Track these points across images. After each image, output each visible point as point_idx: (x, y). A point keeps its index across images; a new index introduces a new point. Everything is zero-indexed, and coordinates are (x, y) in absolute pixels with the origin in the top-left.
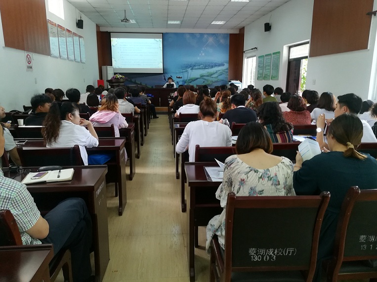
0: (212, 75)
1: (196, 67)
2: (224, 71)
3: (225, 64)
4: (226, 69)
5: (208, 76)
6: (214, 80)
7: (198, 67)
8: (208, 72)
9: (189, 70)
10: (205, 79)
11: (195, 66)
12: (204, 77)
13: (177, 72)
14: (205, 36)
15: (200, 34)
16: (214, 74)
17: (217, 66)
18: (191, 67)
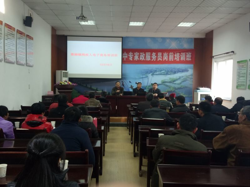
0: (174, 81)
1: (158, 73)
2: (187, 77)
3: (189, 69)
4: (191, 75)
5: (170, 82)
6: (177, 86)
7: (160, 72)
8: (170, 78)
9: (150, 76)
10: (167, 86)
11: (156, 71)
12: (166, 84)
13: (137, 77)
14: (168, 41)
15: (162, 38)
16: (177, 80)
17: (180, 72)
18: (151, 72)
